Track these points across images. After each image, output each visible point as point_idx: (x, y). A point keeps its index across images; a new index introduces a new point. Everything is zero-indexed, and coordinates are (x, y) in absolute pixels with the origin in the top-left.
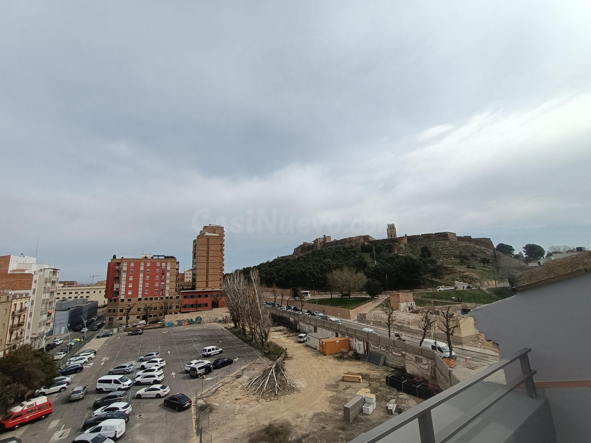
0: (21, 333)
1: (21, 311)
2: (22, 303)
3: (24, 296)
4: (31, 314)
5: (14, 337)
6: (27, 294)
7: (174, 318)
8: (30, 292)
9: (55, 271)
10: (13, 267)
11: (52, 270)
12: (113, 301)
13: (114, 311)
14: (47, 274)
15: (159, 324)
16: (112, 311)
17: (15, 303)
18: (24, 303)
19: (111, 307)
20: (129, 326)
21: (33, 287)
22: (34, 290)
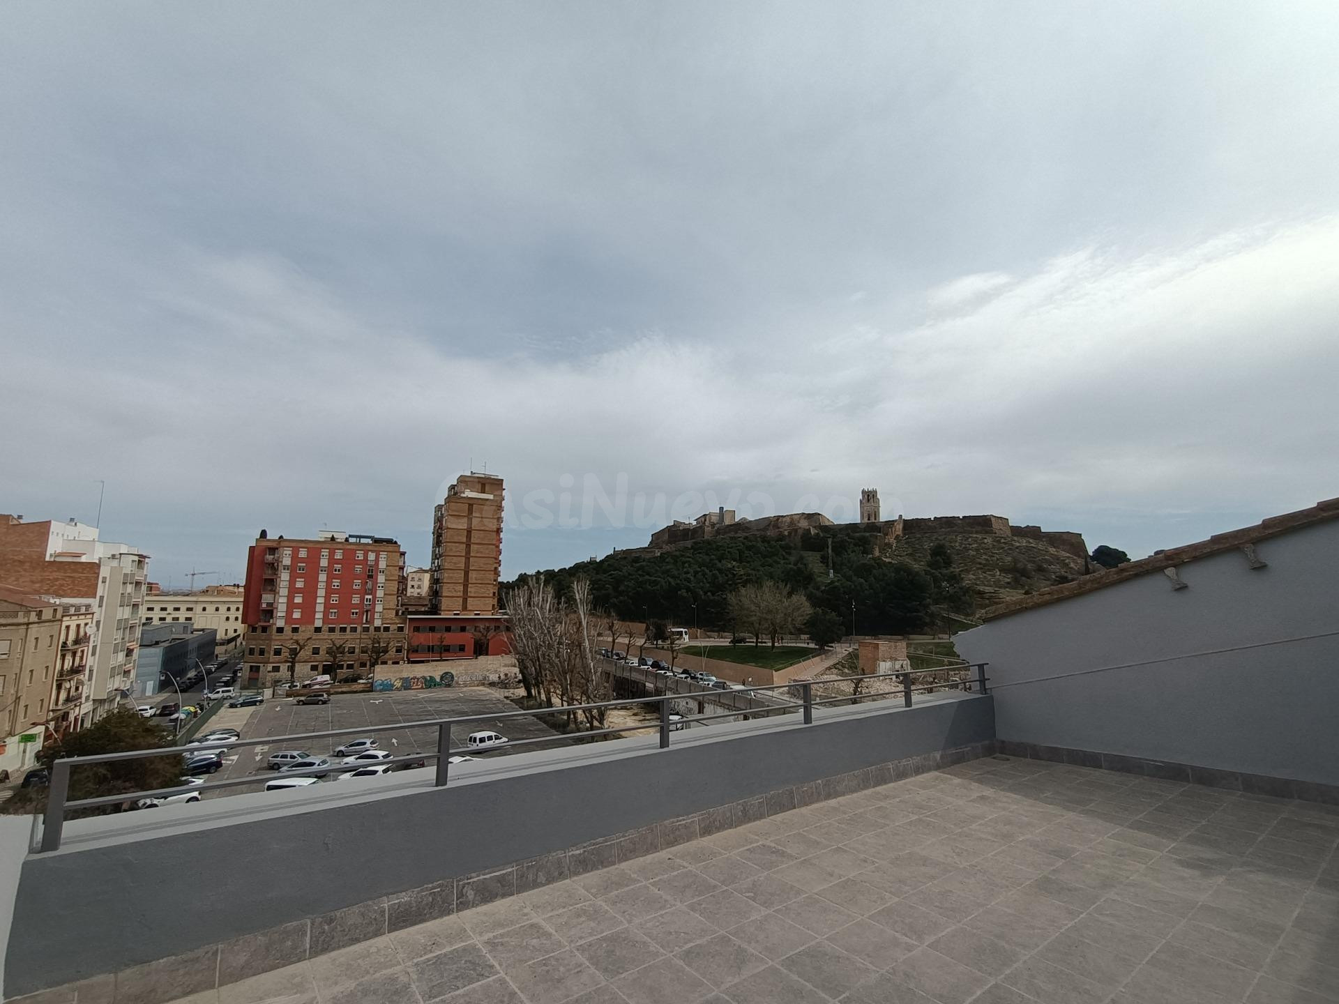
0: (77, 689)
1: (77, 642)
2: (78, 626)
3: (83, 610)
4: (95, 648)
5: (63, 696)
6: (87, 607)
7: (395, 672)
8: (94, 602)
9: (141, 560)
10: (55, 546)
11: (136, 558)
12: (259, 630)
13: (262, 652)
14: (128, 565)
15: (360, 684)
16: (257, 651)
17: (67, 623)
18: (82, 625)
19: (254, 642)
20: (297, 686)
21: (99, 593)
22: (102, 598)
